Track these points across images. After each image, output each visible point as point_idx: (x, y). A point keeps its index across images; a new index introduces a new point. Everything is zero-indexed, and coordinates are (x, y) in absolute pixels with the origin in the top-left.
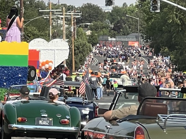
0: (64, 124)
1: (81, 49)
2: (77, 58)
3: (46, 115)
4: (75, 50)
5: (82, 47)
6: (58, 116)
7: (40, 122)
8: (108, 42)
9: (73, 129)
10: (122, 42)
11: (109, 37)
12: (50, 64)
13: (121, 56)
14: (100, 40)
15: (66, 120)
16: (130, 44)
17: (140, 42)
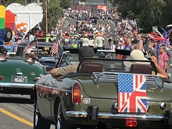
1: (53, 13)
2: (50, 21)
4: (48, 14)
5: (54, 11)
6: (32, 74)
7: (16, 79)
8: (79, 6)
10: (92, 6)
11: (79, 2)
12: (25, 26)
13: (91, 19)
14: (71, 4)
16: (99, 8)
17: (108, 6)
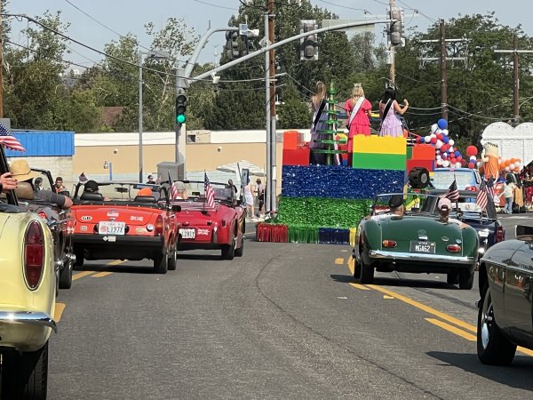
0: (453, 252)
3: (426, 238)
6: (443, 240)
7: (417, 247)
9: (465, 259)
12: (517, 163)
15: (456, 245)
